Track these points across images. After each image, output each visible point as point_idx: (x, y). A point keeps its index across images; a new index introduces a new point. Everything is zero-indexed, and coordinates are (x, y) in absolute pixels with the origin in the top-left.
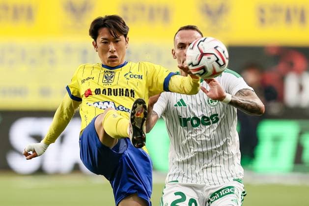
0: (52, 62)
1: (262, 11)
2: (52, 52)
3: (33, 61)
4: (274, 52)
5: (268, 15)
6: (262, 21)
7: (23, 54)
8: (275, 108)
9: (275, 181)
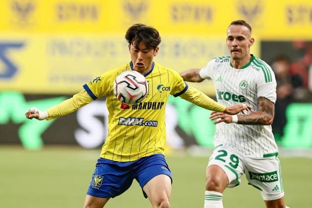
0: (113, 54)
1: (290, 11)
2: (113, 45)
3: (97, 54)
4: (300, 46)
5: (296, 15)
6: (290, 20)
7: (89, 47)
8: (300, 93)
9: (301, 155)
